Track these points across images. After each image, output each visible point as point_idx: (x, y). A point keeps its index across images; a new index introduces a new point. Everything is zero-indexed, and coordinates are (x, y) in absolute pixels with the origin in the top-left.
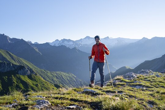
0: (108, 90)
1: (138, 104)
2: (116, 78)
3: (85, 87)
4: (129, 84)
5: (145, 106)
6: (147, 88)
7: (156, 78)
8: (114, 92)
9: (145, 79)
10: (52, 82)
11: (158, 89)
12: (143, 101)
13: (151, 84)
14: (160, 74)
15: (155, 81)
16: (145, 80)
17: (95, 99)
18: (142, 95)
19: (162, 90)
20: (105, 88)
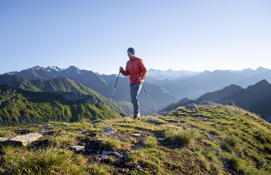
0: (171, 119)
1: (199, 134)
2: (178, 109)
3: (149, 117)
4: (191, 114)
5: (206, 136)
6: (209, 118)
7: (218, 109)
8: (177, 122)
9: (207, 110)
10: (118, 111)
11: (219, 120)
12: (205, 131)
13: (212, 115)
14: (221, 105)
15: (216, 112)
17: (158, 128)
18: (204, 126)
19: (223, 121)
20: (168, 118)
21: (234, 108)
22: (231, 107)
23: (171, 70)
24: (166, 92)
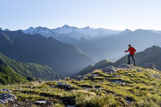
0: (85, 84)
1: (115, 100)
2: (94, 72)
3: (60, 81)
4: (108, 79)
5: (122, 102)
6: (127, 83)
7: (137, 73)
8: (91, 87)
10: (24, 74)
11: (138, 85)
12: (121, 97)
13: (131, 80)
14: (142, 68)
15: (135, 76)
16: (125, 75)
17: (68, 94)
18: (120, 91)
19: (142, 86)
20: (82, 82)
21: (154, 72)
22: (152, 70)
23: (88, 27)
24: (82, 53)
